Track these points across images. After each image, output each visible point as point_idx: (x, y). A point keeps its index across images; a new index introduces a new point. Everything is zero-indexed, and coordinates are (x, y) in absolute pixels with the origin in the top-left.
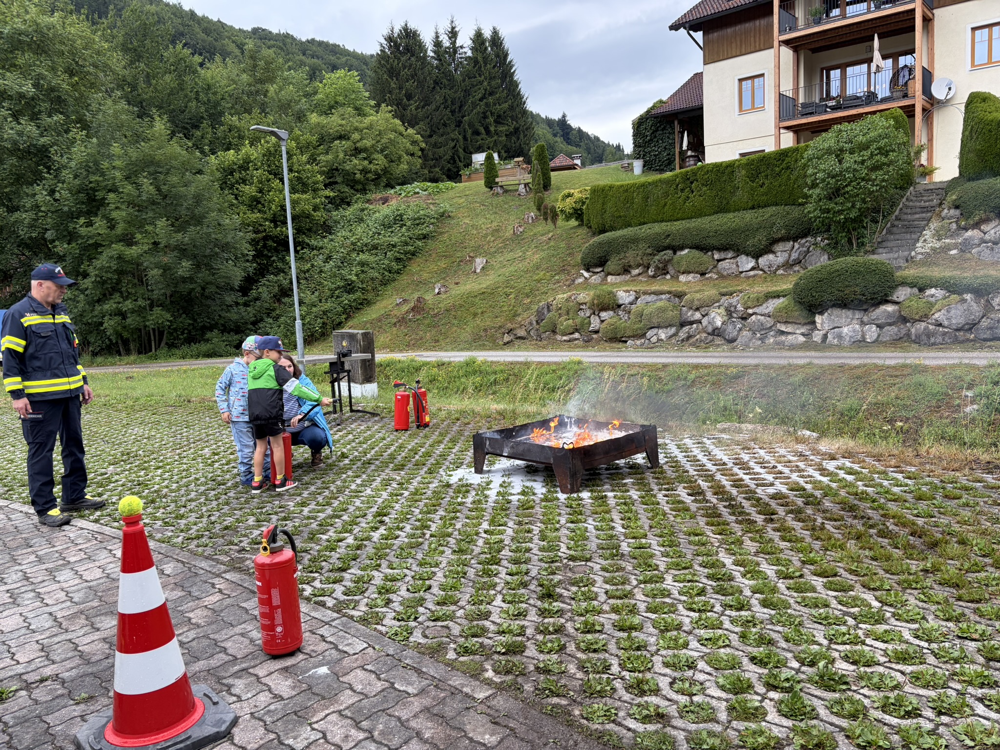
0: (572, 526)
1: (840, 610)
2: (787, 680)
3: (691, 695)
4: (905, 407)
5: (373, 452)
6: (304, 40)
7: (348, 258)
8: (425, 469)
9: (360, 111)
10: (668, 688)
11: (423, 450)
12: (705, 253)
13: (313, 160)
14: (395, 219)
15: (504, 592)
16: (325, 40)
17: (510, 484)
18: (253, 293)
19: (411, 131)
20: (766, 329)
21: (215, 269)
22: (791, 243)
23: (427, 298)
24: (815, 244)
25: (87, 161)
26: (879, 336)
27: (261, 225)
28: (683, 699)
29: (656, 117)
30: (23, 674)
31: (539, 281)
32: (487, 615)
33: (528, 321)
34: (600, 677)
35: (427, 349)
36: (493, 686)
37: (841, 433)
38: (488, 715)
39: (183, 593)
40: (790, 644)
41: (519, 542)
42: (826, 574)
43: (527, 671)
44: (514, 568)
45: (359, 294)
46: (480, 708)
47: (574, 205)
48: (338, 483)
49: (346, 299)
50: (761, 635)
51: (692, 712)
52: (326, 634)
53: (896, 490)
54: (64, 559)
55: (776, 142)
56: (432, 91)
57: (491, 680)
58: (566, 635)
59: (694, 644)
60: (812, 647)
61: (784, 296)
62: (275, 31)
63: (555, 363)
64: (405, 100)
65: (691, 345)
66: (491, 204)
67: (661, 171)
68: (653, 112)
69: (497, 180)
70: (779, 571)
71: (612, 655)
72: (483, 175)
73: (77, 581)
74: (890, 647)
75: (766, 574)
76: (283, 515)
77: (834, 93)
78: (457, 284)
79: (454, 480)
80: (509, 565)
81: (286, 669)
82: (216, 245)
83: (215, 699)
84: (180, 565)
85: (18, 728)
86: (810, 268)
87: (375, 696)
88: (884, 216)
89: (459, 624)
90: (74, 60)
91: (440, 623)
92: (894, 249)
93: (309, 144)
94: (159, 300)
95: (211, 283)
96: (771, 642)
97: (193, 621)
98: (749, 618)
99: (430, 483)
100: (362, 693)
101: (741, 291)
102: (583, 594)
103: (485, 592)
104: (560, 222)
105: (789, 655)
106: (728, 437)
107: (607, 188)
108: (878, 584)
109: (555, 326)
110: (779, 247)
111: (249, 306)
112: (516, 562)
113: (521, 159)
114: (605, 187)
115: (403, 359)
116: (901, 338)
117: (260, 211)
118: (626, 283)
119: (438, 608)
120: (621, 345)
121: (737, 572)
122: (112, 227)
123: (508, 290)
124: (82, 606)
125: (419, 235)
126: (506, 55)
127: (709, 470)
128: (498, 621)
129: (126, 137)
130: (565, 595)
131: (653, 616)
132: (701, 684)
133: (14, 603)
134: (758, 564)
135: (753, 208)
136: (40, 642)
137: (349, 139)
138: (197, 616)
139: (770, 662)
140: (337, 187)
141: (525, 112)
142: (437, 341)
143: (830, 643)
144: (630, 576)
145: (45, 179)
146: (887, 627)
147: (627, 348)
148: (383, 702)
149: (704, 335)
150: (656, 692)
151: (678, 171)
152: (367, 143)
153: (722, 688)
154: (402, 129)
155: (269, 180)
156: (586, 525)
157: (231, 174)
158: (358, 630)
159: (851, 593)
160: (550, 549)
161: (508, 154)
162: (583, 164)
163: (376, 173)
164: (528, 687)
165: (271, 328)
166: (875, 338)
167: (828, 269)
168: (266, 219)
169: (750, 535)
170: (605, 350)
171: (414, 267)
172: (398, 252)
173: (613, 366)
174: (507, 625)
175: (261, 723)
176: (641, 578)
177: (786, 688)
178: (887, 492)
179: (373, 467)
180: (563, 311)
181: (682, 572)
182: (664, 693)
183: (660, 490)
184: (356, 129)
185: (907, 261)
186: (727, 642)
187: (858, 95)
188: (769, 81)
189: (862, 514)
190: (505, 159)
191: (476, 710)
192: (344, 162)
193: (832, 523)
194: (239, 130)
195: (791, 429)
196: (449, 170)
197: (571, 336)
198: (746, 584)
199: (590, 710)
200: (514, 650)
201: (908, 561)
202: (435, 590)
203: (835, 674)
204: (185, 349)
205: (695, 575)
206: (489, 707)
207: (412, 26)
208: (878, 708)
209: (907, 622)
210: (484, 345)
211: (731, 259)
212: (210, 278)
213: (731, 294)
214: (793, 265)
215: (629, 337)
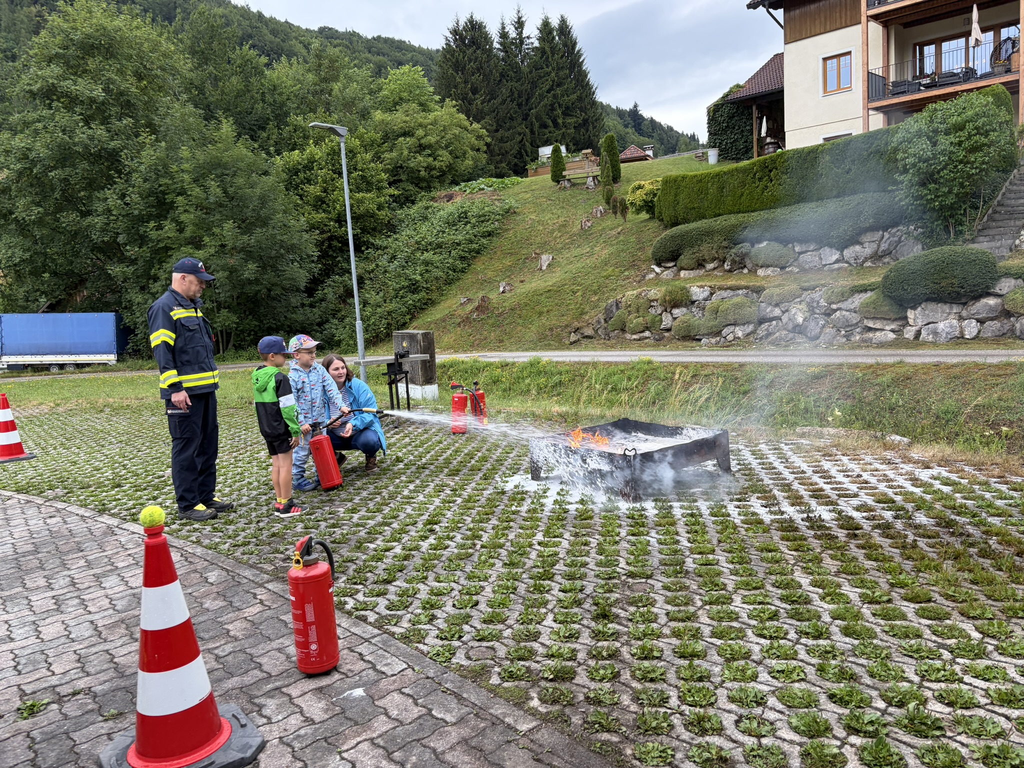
0: (633, 538)
1: (935, 642)
2: (871, 723)
3: (759, 736)
4: (1008, 408)
5: (428, 456)
6: (370, 37)
7: (413, 257)
8: (481, 475)
9: (424, 107)
10: (733, 727)
11: (479, 454)
12: (785, 246)
13: (377, 158)
14: (459, 217)
15: (556, 610)
16: (391, 37)
17: (567, 492)
18: (319, 294)
19: (476, 126)
20: (851, 326)
21: (281, 271)
22: (881, 233)
23: (491, 297)
24: (908, 233)
25: (156, 164)
26: (979, 332)
27: (326, 225)
28: (750, 741)
29: (734, 102)
30: (57, 686)
31: (607, 277)
32: (536, 636)
33: (596, 319)
34: (656, 712)
35: (491, 350)
36: (538, 717)
37: (936, 439)
38: (531, 750)
39: (225, 603)
40: (875, 681)
41: (575, 556)
42: (919, 600)
43: (576, 700)
44: (567, 584)
45: (423, 294)
46: (523, 742)
47: (645, 197)
48: (391, 488)
49: (411, 299)
50: (842, 668)
51: (760, 756)
52: (365, 652)
53: (999, 503)
54: (112, 564)
55: (864, 124)
56: (498, 84)
57: (536, 710)
58: (621, 661)
59: (764, 676)
60: (900, 684)
61: (872, 290)
62: (341, 29)
63: (624, 363)
64: (470, 94)
65: (770, 343)
66: (558, 199)
67: (738, 160)
68: (729, 97)
69: (564, 173)
70: (864, 594)
71: (670, 685)
72: (550, 168)
73: (122, 588)
74: (992, 686)
75: (848, 597)
76: (332, 521)
77: (928, 70)
78: (522, 282)
79: (509, 487)
80: (563, 581)
81: (320, 690)
82: (281, 247)
83: (243, 722)
84: (224, 573)
85: (44, 745)
86: (901, 259)
87: (410, 723)
88: (985, 202)
89: (506, 646)
90: (141, 64)
91: (485, 644)
92: (997, 237)
93: (373, 142)
94: (226, 302)
95: (277, 285)
96: (853, 677)
97: (232, 633)
98: (828, 648)
99: (484, 490)
100: (397, 720)
101: (824, 286)
102: (642, 615)
103: (535, 610)
104: (630, 216)
105: (874, 693)
106: (808, 442)
107: (680, 179)
108: (979, 612)
109: (624, 324)
110: (867, 238)
111: (315, 307)
112: (571, 577)
113: (589, 151)
114: (677, 177)
115: (466, 359)
116: (1004, 334)
117: (324, 211)
118: (701, 278)
119: (485, 626)
120: (694, 343)
121: (815, 593)
122: (181, 231)
123: (576, 288)
124: (123, 615)
125: (484, 232)
126: (575, 44)
127: (785, 479)
128: (548, 643)
129: (194, 140)
130: (622, 615)
131: (719, 642)
132: (772, 724)
133: (58, 610)
134: (839, 586)
135: (838, 196)
136: (78, 652)
137: (413, 135)
138: (236, 628)
139: (852, 701)
140: (402, 185)
141: (594, 103)
142: (501, 341)
143: (922, 681)
144: (695, 596)
145: (115, 183)
146: (990, 663)
147: (701, 346)
148: (418, 730)
149: (785, 332)
150: (720, 731)
151: (756, 159)
152: (432, 139)
153: (795, 729)
154: (467, 123)
155: (333, 180)
156: (648, 538)
157: (296, 174)
158: (398, 648)
159: (948, 622)
160: (607, 564)
161: (576, 147)
162: (656, 155)
163: (440, 169)
164: (576, 720)
165: (337, 329)
166: (974, 334)
167: (922, 260)
168: (331, 220)
169: (830, 552)
170: (677, 349)
171: (478, 265)
172: (463, 251)
173: (686, 366)
174: (557, 648)
175: (290, 750)
176: (707, 598)
177: (870, 732)
178: (989, 506)
179: (427, 472)
180: (632, 309)
181: (753, 592)
182: (728, 732)
183: (732, 500)
184: (421, 125)
185: (1011, 250)
186: (802, 676)
187: (955, 71)
188: (857, 59)
189: (961, 531)
190: (574, 152)
191: (517, 745)
192: (408, 160)
193: (926, 540)
194: (304, 130)
195: (879, 434)
196: (516, 165)
197: (642, 335)
198: (825, 608)
199: (643, 749)
200: (564, 676)
201: (1014, 585)
202: (482, 606)
203: (926, 717)
205: (767, 596)
206: (532, 741)
207: (477, 18)
208: (978, 759)
209: (1013, 657)
210: (550, 345)
211: (812, 251)
212: (276, 280)
213: (813, 288)
214: (882, 256)
215: (703, 335)
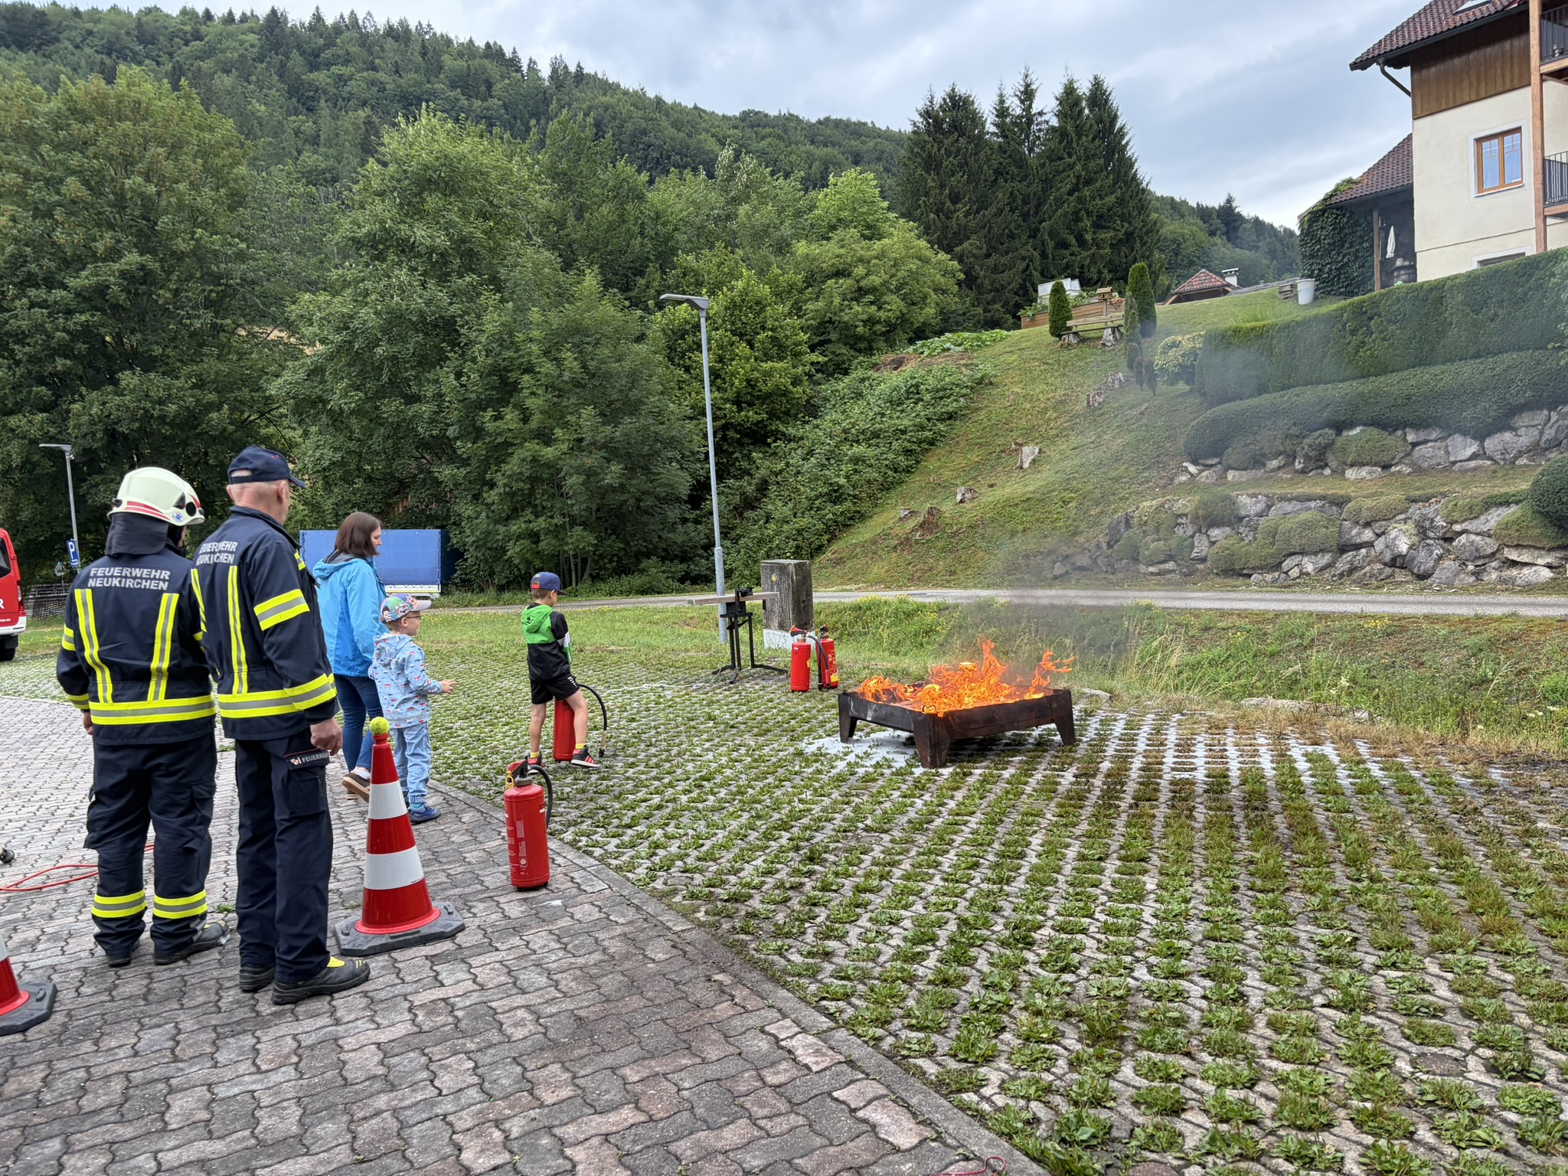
6: (813, 120)
7: (837, 452)
8: (791, 736)
12: (1391, 433)
13: (797, 310)
14: (907, 392)
15: (771, 854)
16: (845, 118)
17: (870, 755)
18: (708, 505)
19: (943, 256)
20: (1484, 557)
21: (654, 474)
22: (1546, 412)
23: (943, 509)
25: (501, 333)
27: (720, 409)
29: (1340, 207)
31: (1117, 480)
32: (737, 871)
33: (1094, 542)
35: (937, 586)
44: (800, 834)
45: (848, 504)
46: (671, 936)
47: (1181, 360)
49: (830, 511)
52: (577, 877)
55: (1539, 240)
56: (992, 186)
58: (799, 891)
61: (1517, 503)
62: (773, 112)
63: (1110, 608)
64: (948, 203)
65: (1354, 582)
66: (1058, 362)
67: (1347, 295)
68: (1335, 199)
69: (1069, 323)
72: (1049, 316)
78: (991, 486)
82: (657, 441)
83: (451, 911)
87: (588, 923)
89: (705, 877)
90: (488, 200)
91: (687, 875)
93: (791, 286)
94: (581, 516)
95: (649, 493)
100: (578, 920)
101: (1444, 495)
103: (752, 852)
104: (1161, 387)
107: (1230, 333)
109: (1137, 550)
110: (1523, 420)
111: (700, 523)
113: (1112, 288)
114: (1229, 330)
115: (891, 599)
117: (718, 389)
118: (1255, 482)
119: (696, 862)
120: (1240, 581)
122: (525, 420)
123: (1067, 495)
125: (942, 414)
126: (1115, 118)
128: (745, 876)
129: (548, 298)
135: (1477, 355)
137: (849, 275)
140: (830, 347)
142: (953, 573)
147: (1249, 585)
149: (1379, 566)
152: (876, 280)
154: (929, 253)
155: (732, 344)
157: (682, 337)
158: (608, 875)
163: (888, 323)
165: (729, 554)
168: (727, 400)
171: (931, 463)
172: (909, 441)
174: (750, 880)
175: (483, 932)
180: (1149, 528)
184: (861, 260)
188: (1528, 139)
191: (666, 938)
192: (842, 311)
194: (696, 273)
197: (1162, 566)
200: (740, 899)
202: (705, 848)
204: (613, 582)
206: (679, 936)
207: (961, 90)
210: (1023, 579)
211: (1436, 441)
212: (648, 486)
213: (1426, 499)
214: (1547, 449)
215: (1254, 568)
